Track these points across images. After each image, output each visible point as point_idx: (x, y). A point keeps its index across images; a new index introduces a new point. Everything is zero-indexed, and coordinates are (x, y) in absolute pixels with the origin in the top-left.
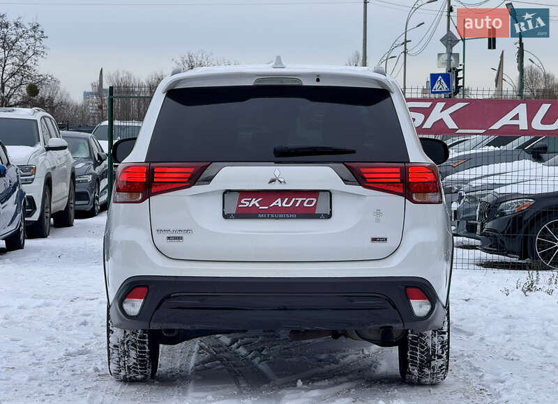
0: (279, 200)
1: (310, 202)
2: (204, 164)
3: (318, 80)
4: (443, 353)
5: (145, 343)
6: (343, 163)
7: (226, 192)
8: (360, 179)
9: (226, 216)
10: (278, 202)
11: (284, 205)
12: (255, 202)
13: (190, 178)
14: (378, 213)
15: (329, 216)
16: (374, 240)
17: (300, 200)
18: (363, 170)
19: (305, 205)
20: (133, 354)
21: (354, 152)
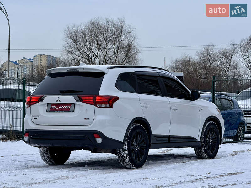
0: (61, 106)
1: (69, 107)
2: (42, 96)
3: (83, 70)
4: (127, 157)
5: (48, 152)
6: (77, 95)
7: (48, 104)
8: (81, 100)
9: (47, 111)
10: (61, 107)
11: (62, 108)
12: (55, 107)
13: (38, 100)
14: (86, 110)
15: (73, 111)
16: (85, 119)
17: (66, 106)
18: (82, 97)
19: (67, 108)
20: (45, 155)
21: (82, 92)
